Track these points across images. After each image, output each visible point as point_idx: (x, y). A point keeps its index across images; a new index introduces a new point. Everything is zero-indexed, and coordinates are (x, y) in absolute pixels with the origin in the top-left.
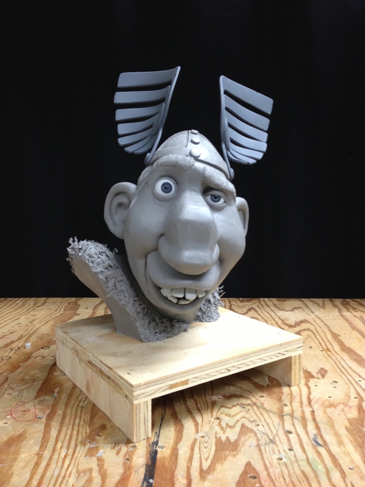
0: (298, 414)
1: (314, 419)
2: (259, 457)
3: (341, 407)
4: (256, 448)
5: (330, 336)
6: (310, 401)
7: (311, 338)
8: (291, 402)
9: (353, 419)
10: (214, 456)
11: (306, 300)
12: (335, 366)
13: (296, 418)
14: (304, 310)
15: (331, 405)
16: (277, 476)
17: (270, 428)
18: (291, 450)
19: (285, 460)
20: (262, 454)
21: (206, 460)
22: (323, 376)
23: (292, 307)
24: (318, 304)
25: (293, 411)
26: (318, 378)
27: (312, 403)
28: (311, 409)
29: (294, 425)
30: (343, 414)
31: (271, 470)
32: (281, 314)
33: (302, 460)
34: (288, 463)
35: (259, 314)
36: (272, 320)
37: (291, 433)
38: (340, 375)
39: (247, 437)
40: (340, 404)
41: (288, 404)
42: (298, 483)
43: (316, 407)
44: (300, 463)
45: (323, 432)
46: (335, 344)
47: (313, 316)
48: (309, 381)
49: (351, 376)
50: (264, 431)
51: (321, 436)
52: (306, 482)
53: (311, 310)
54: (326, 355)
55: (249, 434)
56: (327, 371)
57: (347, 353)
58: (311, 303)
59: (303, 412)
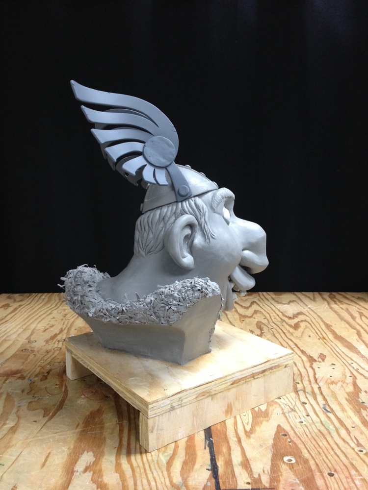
0: (308, 389)
1: (322, 393)
2: (286, 421)
3: (340, 384)
4: (282, 415)
5: (323, 327)
6: (316, 380)
7: (309, 328)
8: (302, 381)
9: (350, 392)
10: (253, 421)
11: (298, 294)
12: (331, 351)
13: (307, 393)
14: (298, 303)
15: (333, 383)
16: (301, 434)
17: (289, 401)
18: (308, 416)
19: (304, 423)
20: (287, 419)
21: (248, 424)
22: (323, 360)
23: (288, 301)
24: (309, 297)
25: (304, 388)
26: (319, 362)
27: (318, 381)
28: (318, 386)
29: (307, 398)
30: (342, 388)
31: (296, 430)
32: (279, 306)
33: (317, 423)
34: (308, 425)
35: (261, 307)
36: (274, 313)
37: (306, 404)
38: (336, 359)
39: (273, 407)
40: (339, 381)
41: (300, 382)
42: (317, 438)
43: (321, 384)
44: (316, 424)
45: (330, 403)
46: (328, 333)
47: (307, 308)
48: (312, 364)
49: (345, 360)
50: (286, 403)
51: (329, 405)
52: (322, 437)
53: (304, 303)
54: (323, 342)
55: (275, 405)
56: (325, 356)
57: (339, 340)
58: (303, 296)
59: (312, 388)
